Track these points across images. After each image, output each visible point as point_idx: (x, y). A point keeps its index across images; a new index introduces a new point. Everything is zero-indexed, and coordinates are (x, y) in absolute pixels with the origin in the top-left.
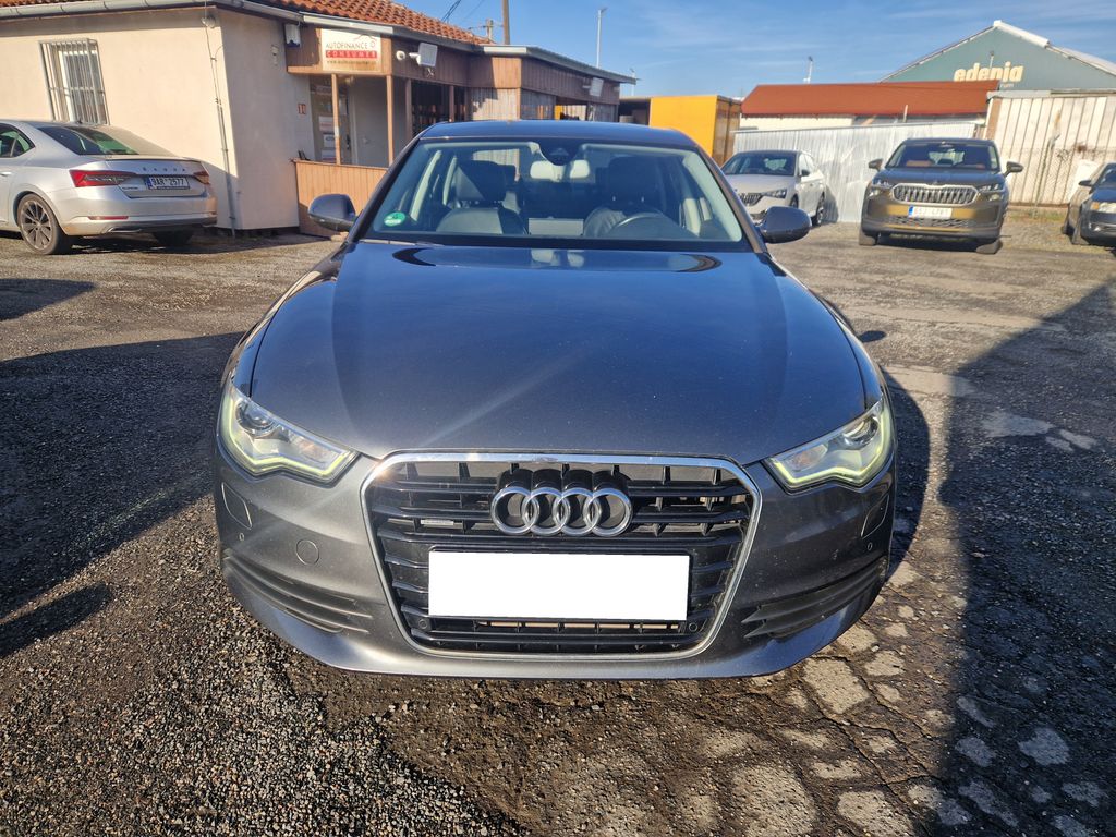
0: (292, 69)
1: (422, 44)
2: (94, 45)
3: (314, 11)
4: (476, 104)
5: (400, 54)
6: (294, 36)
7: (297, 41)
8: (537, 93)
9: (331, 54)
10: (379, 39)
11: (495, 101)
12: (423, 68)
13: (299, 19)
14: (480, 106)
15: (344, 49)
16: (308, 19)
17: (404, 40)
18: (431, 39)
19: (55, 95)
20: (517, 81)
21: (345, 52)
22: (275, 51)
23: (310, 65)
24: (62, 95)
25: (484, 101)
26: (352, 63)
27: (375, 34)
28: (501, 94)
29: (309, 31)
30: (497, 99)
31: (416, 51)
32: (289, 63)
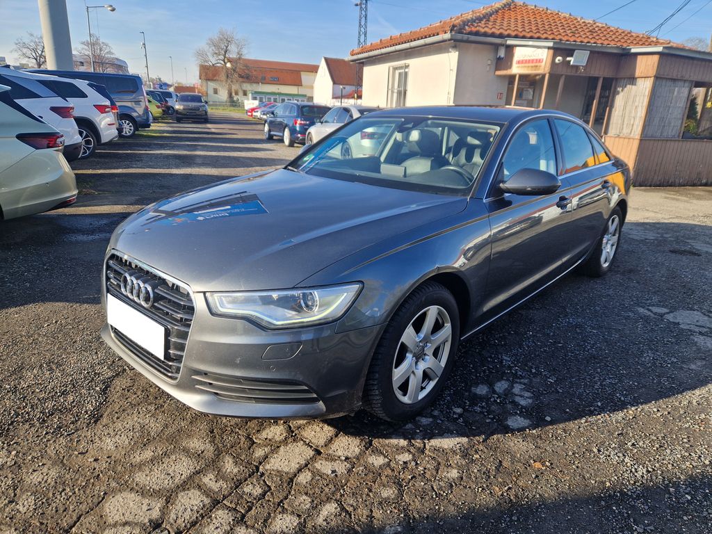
0: (498, 73)
1: (576, 51)
2: (407, 66)
3: (516, 37)
4: (620, 89)
5: (559, 59)
6: (502, 53)
7: (502, 56)
8: (674, 80)
9: (519, 62)
10: (546, 50)
11: (633, 87)
12: (576, 67)
13: (504, 42)
14: (622, 90)
15: (526, 58)
16: (510, 42)
17: (562, 50)
18: (583, 47)
19: (390, 92)
20: (653, 72)
21: (526, 61)
22: (489, 62)
23: (507, 70)
24: (393, 92)
25: (625, 87)
26: (529, 67)
27: (545, 47)
28: (640, 82)
29: (510, 49)
30: (635, 85)
31: (572, 56)
32: (497, 69)
